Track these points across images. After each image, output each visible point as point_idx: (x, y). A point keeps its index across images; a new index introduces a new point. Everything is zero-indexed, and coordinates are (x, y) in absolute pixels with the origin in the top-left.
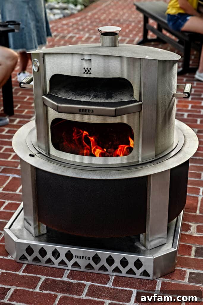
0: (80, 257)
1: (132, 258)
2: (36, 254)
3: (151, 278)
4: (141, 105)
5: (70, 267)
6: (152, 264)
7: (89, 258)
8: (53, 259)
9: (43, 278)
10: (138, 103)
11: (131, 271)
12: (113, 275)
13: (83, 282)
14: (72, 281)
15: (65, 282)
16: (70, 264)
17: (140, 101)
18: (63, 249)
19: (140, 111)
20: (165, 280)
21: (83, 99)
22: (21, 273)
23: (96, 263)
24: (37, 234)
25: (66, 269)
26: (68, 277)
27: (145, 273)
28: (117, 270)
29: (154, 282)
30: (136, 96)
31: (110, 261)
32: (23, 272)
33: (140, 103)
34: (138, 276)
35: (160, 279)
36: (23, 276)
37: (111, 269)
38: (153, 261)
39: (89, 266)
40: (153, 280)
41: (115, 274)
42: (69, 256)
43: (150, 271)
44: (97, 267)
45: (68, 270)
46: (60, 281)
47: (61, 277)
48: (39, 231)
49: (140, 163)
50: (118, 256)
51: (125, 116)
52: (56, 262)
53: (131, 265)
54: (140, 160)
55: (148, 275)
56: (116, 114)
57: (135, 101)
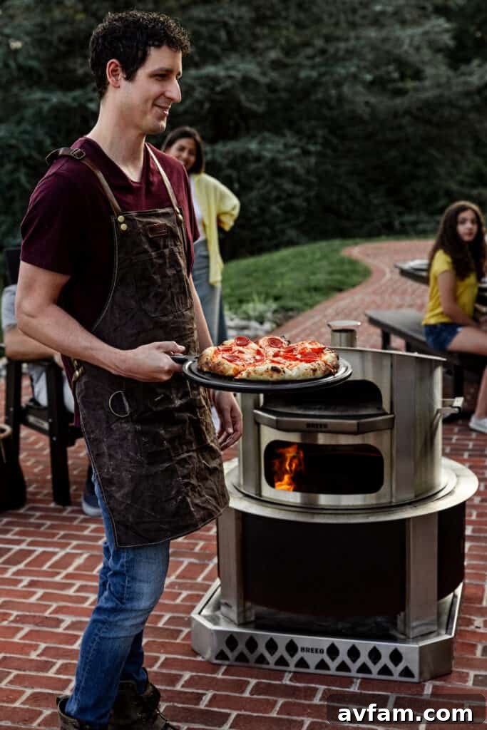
0: (308, 650)
1: (385, 647)
2: (241, 647)
3: (416, 679)
4: (393, 419)
5: (292, 668)
6: (416, 656)
7: (322, 651)
8: (267, 655)
9: (253, 682)
10: (389, 416)
11: (385, 670)
12: (358, 678)
13: (313, 685)
14: (298, 685)
15: (286, 686)
16: (293, 661)
17: (392, 412)
18: (282, 639)
19: (391, 428)
20: (438, 683)
21: (312, 413)
22: (220, 676)
23: (333, 659)
24: (241, 621)
25: (285, 671)
26: (291, 680)
27: (407, 672)
28: (364, 669)
29: (420, 685)
30: (386, 405)
31: (354, 653)
32: (223, 674)
33: (392, 416)
34: (396, 677)
35: (430, 682)
36: (223, 680)
37: (355, 667)
38: (417, 650)
39: (322, 665)
40: (419, 683)
41: (360, 675)
42: (292, 648)
43: (415, 669)
44: (333, 665)
45: (290, 672)
46: (280, 685)
47: (281, 680)
48: (245, 617)
49: (393, 504)
50: (365, 646)
51: (371, 435)
52: (272, 659)
53: (385, 660)
54: (394, 500)
55: (411, 675)
56: (360, 431)
57: (385, 414)
